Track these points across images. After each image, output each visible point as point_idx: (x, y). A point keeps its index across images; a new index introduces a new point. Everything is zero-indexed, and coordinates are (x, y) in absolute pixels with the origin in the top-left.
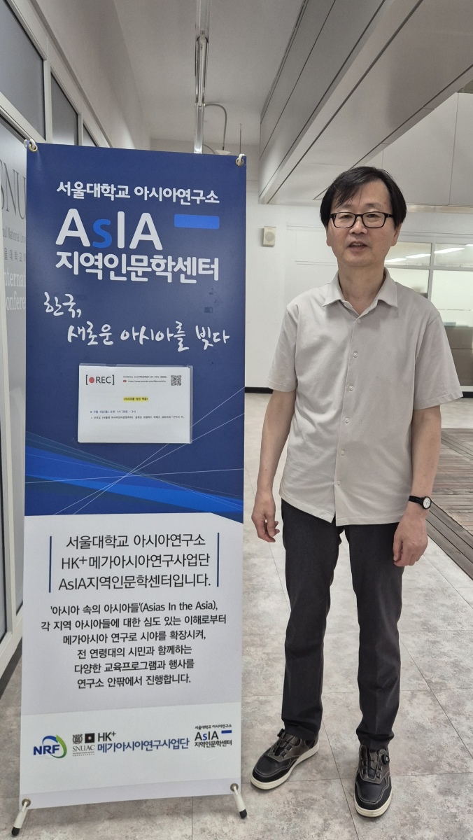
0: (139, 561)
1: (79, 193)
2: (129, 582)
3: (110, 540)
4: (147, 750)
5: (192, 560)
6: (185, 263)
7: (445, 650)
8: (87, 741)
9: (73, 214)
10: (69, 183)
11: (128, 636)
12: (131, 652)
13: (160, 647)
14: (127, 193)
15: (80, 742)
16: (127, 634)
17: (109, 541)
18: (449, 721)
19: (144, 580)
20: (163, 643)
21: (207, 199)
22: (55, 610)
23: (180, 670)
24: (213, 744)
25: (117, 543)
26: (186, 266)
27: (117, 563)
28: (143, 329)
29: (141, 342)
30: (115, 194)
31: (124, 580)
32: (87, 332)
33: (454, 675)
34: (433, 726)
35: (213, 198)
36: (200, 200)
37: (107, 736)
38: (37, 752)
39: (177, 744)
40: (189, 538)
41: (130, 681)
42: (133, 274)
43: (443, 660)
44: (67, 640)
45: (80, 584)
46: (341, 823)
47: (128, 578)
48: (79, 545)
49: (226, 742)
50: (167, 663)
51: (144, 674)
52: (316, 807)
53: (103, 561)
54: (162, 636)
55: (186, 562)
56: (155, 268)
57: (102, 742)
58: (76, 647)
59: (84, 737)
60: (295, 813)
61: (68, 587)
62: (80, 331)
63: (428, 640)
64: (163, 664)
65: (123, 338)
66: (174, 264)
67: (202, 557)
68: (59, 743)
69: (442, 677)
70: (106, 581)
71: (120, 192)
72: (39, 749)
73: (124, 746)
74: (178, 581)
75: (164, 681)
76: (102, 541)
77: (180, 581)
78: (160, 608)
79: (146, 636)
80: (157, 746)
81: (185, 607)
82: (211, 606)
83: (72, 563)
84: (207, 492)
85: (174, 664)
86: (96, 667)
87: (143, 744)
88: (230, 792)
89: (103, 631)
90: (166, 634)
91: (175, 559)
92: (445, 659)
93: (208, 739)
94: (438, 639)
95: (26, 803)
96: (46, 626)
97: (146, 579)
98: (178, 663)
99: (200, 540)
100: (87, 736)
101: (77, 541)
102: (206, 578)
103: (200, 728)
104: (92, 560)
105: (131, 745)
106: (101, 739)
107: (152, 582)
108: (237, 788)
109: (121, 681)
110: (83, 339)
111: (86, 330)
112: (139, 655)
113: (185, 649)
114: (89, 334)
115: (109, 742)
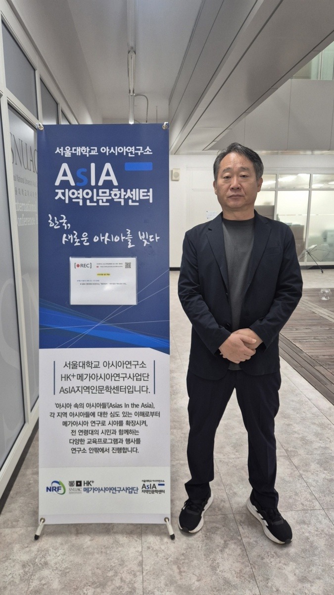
0: (106, 377)
1: (68, 154)
2: (100, 389)
3: (89, 364)
4: (113, 493)
5: (139, 377)
6: (132, 193)
7: (296, 430)
8: (77, 485)
9: (65, 166)
10: (62, 148)
11: (101, 423)
12: (103, 432)
13: (120, 430)
14: (96, 151)
15: (73, 486)
16: (100, 421)
18: (301, 476)
20: (122, 428)
21: (145, 152)
22: (58, 406)
23: (132, 445)
24: (153, 492)
25: (93, 366)
26: (132, 195)
27: (93, 378)
28: (107, 234)
29: (106, 243)
30: (89, 153)
31: (98, 389)
32: (73, 238)
33: (302, 446)
34: (291, 479)
35: (148, 151)
36: (141, 153)
37: (89, 483)
38: (48, 491)
39: (131, 490)
40: (136, 363)
41: (102, 450)
42: (100, 201)
43: (294, 436)
44: (65, 423)
45: (71, 390)
46: (235, 543)
47: (100, 387)
48: (71, 366)
49: (161, 491)
50: (124, 440)
51: (111, 446)
52: (218, 532)
53: (85, 376)
54: (121, 423)
55: (135, 378)
56: (114, 197)
57: (86, 486)
58: (70, 428)
59: (75, 483)
60: (206, 536)
61: (65, 392)
62: (69, 237)
63: (284, 423)
64: (121, 441)
65: (95, 240)
66: (125, 193)
67: (144, 375)
68: (61, 486)
69: (294, 447)
70: (87, 389)
71: (92, 151)
72: (49, 488)
73: (99, 490)
74: (130, 390)
75: (122, 451)
76: (84, 364)
78: (119, 406)
79: (111, 423)
80: (119, 491)
81: (134, 406)
82: (150, 406)
83: (67, 377)
84: (148, 335)
85: (128, 441)
86: (82, 441)
87: (111, 489)
88: (164, 522)
89: (86, 419)
90: (123, 422)
91: (128, 376)
92: (296, 435)
93: (150, 488)
94: (291, 423)
95: (42, 521)
96: (53, 415)
97: (111, 388)
98: (131, 440)
99: (143, 365)
100: (77, 482)
101: (70, 364)
102: (147, 389)
103: (145, 481)
104: (79, 376)
105: (103, 489)
106: (86, 485)
107: (114, 390)
108: (168, 520)
109: (97, 450)
110: (72, 242)
111: (73, 236)
112: (107, 434)
113: (135, 432)
114: (75, 238)
115: (90, 486)
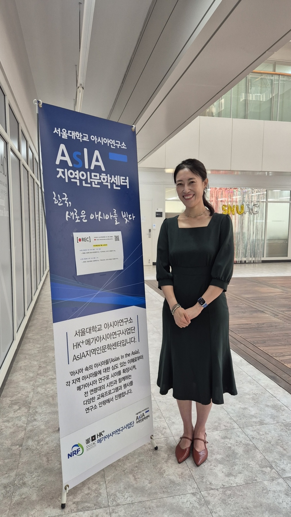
0: (107, 337)
1: (65, 136)
2: (103, 349)
4: (118, 434)
5: (128, 331)
6: (115, 178)
9: (62, 147)
10: (59, 129)
11: (106, 378)
12: (108, 385)
14: (87, 138)
16: (105, 377)
17: (93, 329)
19: (110, 346)
20: (121, 377)
21: (122, 146)
22: (72, 373)
23: (128, 388)
24: (143, 420)
25: (97, 329)
26: (115, 180)
27: (98, 340)
28: (100, 213)
29: (100, 220)
30: (82, 138)
35: (124, 146)
36: (119, 146)
38: (69, 456)
39: (129, 425)
40: (126, 320)
41: (109, 401)
42: (93, 183)
44: (79, 388)
45: (83, 356)
47: (103, 347)
48: (80, 334)
49: (147, 417)
50: (122, 386)
51: (113, 395)
53: (91, 340)
54: (119, 373)
55: (126, 332)
56: (103, 181)
58: (83, 390)
62: (71, 214)
65: (91, 218)
66: (110, 179)
67: (132, 329)
68: (80, 447)
70: (94, 351)
71: (84, 137)
72: (70, 454)
73: (108, 436)
75: (122, 395)
76: (90, 330)
77: (124, 343)
78: (118, 359)
80: (122, 430)
81: (127, 355)
82: (137, 352)
83: (78, 345)
84: (131, 295)
85: (125, 386)
86: (93, 398)
87: (116, 431)
89: (94, 378)
90: (121, 371)
91: (122, 332)
93: (141, 418)
97: (111, 346)
98: (127, 385)
99: (131, 320)
101: (79, 332)
102: (134, 339)
103: (137, 414)
104: (87, 341)
105: (111, 434)
107: (113, 346)
109: (104, 403)
110: (73, 219)
111: (74, 214)
112: (111, 386)
113: (129, 377)
114: (76, 215)
115: (102, 436)
